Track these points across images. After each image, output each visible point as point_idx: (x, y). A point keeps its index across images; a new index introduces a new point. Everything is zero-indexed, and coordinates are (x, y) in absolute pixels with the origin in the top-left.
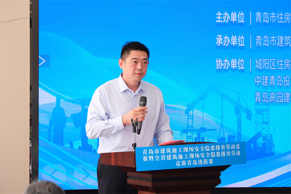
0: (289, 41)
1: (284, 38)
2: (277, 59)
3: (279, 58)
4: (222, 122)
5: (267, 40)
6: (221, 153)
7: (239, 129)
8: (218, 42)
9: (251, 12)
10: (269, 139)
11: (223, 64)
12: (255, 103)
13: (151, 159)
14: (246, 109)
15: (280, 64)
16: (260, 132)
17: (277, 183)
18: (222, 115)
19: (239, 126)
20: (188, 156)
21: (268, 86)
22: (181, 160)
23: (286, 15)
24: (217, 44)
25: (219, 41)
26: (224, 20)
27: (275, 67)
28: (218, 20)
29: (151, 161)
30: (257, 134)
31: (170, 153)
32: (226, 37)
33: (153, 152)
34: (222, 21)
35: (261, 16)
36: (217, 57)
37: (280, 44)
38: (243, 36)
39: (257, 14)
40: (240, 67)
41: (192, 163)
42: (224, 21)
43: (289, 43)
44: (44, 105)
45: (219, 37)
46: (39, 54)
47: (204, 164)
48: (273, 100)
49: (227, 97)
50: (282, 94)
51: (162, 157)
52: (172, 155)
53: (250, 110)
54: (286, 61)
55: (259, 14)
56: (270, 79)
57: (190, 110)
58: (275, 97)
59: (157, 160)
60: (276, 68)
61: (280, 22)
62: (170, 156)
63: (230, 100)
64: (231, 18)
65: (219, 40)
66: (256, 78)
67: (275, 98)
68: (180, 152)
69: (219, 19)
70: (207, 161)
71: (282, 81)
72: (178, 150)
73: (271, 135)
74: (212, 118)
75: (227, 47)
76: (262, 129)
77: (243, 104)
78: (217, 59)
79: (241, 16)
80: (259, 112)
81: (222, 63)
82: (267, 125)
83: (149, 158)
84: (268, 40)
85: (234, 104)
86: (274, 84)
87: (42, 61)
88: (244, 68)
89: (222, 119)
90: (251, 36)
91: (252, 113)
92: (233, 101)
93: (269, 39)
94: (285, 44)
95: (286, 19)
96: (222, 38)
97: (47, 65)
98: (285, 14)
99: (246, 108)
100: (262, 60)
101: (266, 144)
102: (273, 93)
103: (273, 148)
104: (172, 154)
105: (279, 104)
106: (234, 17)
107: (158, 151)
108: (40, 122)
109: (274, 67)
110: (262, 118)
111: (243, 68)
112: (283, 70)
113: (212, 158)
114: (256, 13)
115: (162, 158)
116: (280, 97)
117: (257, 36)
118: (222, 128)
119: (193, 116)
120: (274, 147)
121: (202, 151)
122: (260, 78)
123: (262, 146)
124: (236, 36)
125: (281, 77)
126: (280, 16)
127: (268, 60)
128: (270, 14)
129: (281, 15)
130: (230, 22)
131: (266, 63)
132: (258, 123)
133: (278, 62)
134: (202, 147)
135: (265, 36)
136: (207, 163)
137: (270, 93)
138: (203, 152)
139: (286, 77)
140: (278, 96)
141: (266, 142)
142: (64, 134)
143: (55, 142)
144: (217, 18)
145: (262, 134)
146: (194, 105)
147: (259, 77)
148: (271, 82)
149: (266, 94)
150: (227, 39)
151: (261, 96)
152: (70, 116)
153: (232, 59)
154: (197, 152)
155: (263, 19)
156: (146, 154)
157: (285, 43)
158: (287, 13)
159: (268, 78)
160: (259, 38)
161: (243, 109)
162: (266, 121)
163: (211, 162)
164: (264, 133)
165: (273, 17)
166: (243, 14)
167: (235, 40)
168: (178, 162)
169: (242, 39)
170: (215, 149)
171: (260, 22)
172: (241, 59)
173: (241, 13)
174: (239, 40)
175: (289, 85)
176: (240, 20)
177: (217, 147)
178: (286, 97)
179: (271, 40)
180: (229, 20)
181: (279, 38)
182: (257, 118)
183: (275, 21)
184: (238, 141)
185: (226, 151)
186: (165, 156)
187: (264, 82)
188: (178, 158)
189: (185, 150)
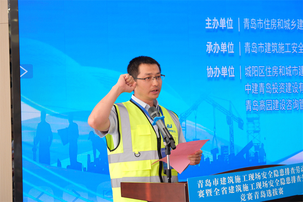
0: (276, 47)
1: (271, 44)
3: (267, 65)
4: (215, 132)
5: (256, 46)
6: (291, 179)
7: (232, 139)
8: (209, 49)
9: (239, 18)
10: (260, 148)
11: (214, 72)
12: (246, 112)
13: (209, 194)
14: (238, 118)
15: (269, 71)
16: (252, 141)
18: (215, 125)
19: (231, 136)
20: (255, 186)
21: (258, 94)
22: (246, 193)
23: (272, 21)
24: (207, 51)
25: (210, 48)
26: (213, 26)
27: (264, 75)
28: (208, 26)
29: (210, 197)
30: (249, 143)
31: (233, 183)
32: (216, 44)
33: (211, 183)
34: (211, 28)
35: (249, 22)
36: (208, 65)
37: (268, 50)
38: (232, 43)
39: (245, 21)
40: (231, 74)
41: (260, 195)
42: (213, 28)
43: (276, 50)
44: (27, 121)
45: (209, 44)
46: (20, 64)
47: (274, 195)
48: (263, 108)
49: (219, 106)
50: (271, 101)
51: (223, 189)
52: (235, 186)
53: (241, 119)
54: (274, 68)
55: (246, 21)
56: (259, 87)
57: (182, 121)
58: (265, 105)
59: (217, 195)
60: (264, 76)
61: (267, 28)
62: (233, 187)
63: (222, 109)
64: (220, 25)
65: (209, 47)
66: (246, 85)
68: (245, 181)
69: (209, 26)
70: (277, 191)
71: (271, 88)
72: (242, 179)
73: (262, 143)
74: (205, 129)
75: (217, 54)
76: (253, 138)
77: (234, 113)
78: (208, 66)
79: (230, 22)
80: (250, 120)
81: (212, 71)
82: (258, 134)
83: (206, 193)
84: (256, 47)
85: (226, 113)
86: (263, 91)
87: (24, 72)
88: (234, 76)
89: (215, 129)
90: (240, 42)
91: (243, 122)
92: (225, 110)
93: (258, 46)
94: (272, 51)
95: (272, 25)
96: (212, 45)
97: (29, 76)
98: (272, 20)
99: (238, 117)
100: (251, 67)
101: (258, 154)
102: (263, 100)
103: (265, 157)
104: (234, 185)
105: (269, 111)
106: (223, 23)
107: (218, 181)
108: (23, 140)
109: (263, 75)
110: (253, 127)
111: (233, 76)
112: (272, 77)
113: (282, 186)
114: (244, 19)
115: (223, 191)
116: (270, 104)
117: (245, 43)
118: (215, 138)
119: (185, 127)
120: (265, 156)
121: (271, 177)
122: (250, 85)
123: (254, 156)
124: (225, 43)
125: (270, 84)
126: (266, 23)
127: (257, 67)
128: (258, 20)
129: (268, 21)
130: (220, 29)
131: (255, 71)
132: (250, 132)
133: (266, 70)
134: (270, 171)
135: (253, 43)
136: (277, 194)
137: (260, 101)
138: (272, 179)
139: (274, 84)
140: (267, 103)
141: (258, 152)
142: (50, 153)
143: (41, 161)
144: (207, 24)
145: (253, 143)
146: (187, 116)
147: (249, 84)
148: (260, 90)
149: (256, 102)
150: (217, 46)
151: (251, 104)
152: (57, 132)
153: (223, 66)
154: (265, 180)
155: (251, 25)
156: (202, 187)
157: (272, 50)
158: (273, 19)
159: (257, 86)
160: (247, 45)
161: (235, 118)
162: (257, 129)
163: (281, 191)
164: (255, 142)
165: (260, 23)
166: (232, 20)
167: (225, 47)
168: (243, 196)
169: (232, 46)
170: (285, 173)
171: (248, 29)
172: (231, 67)
173: (229, 19)
174: (228, 47)
175: (278, 93)
176: (229, 26)
177: (286, 171)
178: (275, 105)
179: (259, 47)
180: (218, 27)
181: (267, 44)
182: (248, 127)
183: (262, 27)
184: (230, 151)
185: (296, 175)
186: (226, 188)
187: (254, 90)
188: (242, 191)
189: (250, 177)
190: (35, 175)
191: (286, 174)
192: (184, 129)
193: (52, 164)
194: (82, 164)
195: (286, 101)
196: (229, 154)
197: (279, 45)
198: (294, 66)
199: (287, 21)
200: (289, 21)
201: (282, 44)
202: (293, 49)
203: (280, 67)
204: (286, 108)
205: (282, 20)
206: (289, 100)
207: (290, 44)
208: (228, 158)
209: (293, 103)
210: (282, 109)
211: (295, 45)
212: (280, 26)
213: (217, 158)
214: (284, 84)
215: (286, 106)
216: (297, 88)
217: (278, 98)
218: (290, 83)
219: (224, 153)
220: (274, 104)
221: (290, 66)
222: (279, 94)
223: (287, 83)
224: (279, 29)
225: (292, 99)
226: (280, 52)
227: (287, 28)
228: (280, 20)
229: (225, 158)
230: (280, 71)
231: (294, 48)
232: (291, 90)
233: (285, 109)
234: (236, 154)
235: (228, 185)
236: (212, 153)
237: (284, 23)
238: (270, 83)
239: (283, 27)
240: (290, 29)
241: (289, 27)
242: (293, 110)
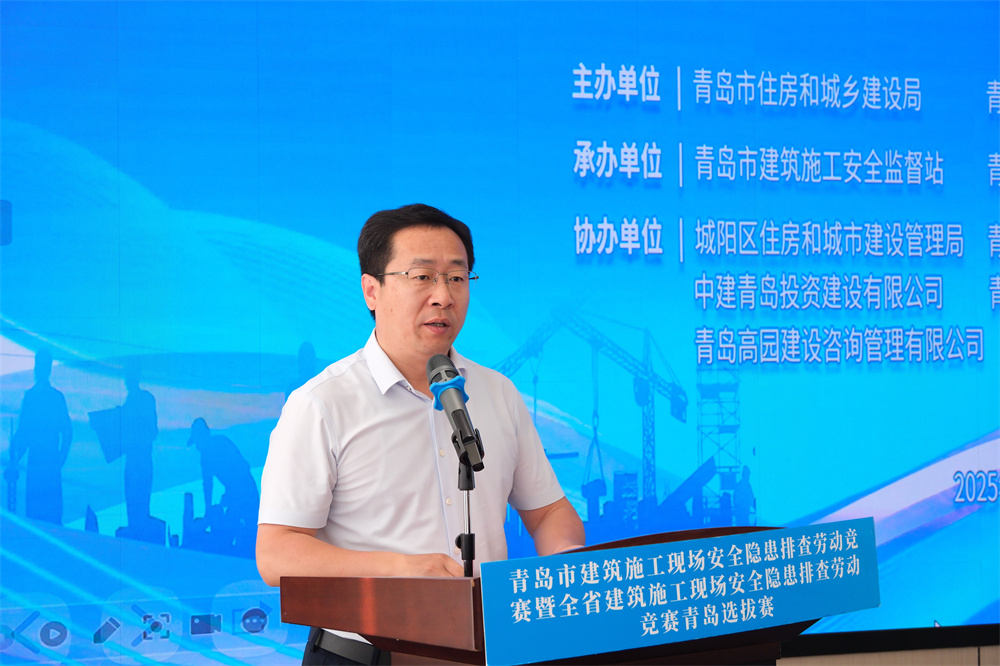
0: (793, 164)
1: (779, 153)
2: (761, 221)
3: (765, 219)
4: (595, 429)
5: (730, 158)
6: (798, 571)
7: (649, 452)
8: (581, 163)
9: (679, 68)
10: (738, 480)
11: (596, 237)
12: (695, 366)
13: (546, 612)
14: (670, 385)
15: (770, 237)
16: (712, 460)
18: (596, 405)
19: (648, 442)
20: (686, 590)
21: (735, 309)
22: (659, 610)
23: (784, 79)
24: (576, 170)
25: (585, 160)
26: (597, 90)
27: (756, 249)
28: (579, 91)
29: (547, 621)
30: (703, 465)
31: (620, 579)
32: (605, 149)
33: (551, 578)
34: (590, 96)
35: (711, 82)
36: (578, 215)
37: (768, 173)
38: (657, 147)
39: (697, 76)
40: (650, 246)
41: (701, 618)
42: (598, 96)
43: (796, 172)
45: (581, 148)
47: (744, 619)
48: (749, 354)
49: (610, 345)
50: (774, 334)
51: (588, 598)
52: (625, 590)
53: (681, 389)
54: (787, 229)
55: (703, 76)
56: (740, 287)
58: (755, 344)
59: (569, 614)
60: (756, 252)
61: (766, 103)
62: (617, 593)
63: (620, 357)
64: (618, 87)
65: (584, 158)
66: (697, 282)
67: (755, 347)
68: (656, 573)
69: (583, 89)
70: (753, 608)
71: (776, 292)
72: (648, 568)
73: (745, 467)
74: (562, 418)
75: (607, 181)
76: (716, 448)
77: (659, 369)
78: (578, 218)
79: (649, 80)
80: (709, 392)
81: (592, 234)
82: (733, 435)
83: (538, 608)
84: (733, 160)
85: (631, 368)
86: (752, 301)
88: (660, 251)
89: (596, 419)
90: (680, 144)
91: (686, 399)
92: (629, 359)
93: (737, 158)
94: (782, 174)
95: (785, 93)
96: (593, 152)
98: (782, 77)
99: (669, 381)
100: (716, 224)
101: (732, 499)
102: (750, 330)
103: (752, 510)
104: (624, 585)
105: (769, 365)
106: (628, 83)
107: (572, 573)
109: (753, 249)
110: (718, 414)
111: (658, 250)
112: (779, 258)
113: (770, 592)
115: (587, 603)
116: (771, 344)
117: (698, 148)
118: (595, 447)
120: (755, 506)
121: (735, 564)
122: (711, 282)
123: (718, 506)
124: (634, 144)
125: (773, 279)
126: (766, 85)
127: (733, 223)
128: (738, 76)
129: (770, 80)
130: (618, 100)
131: (728, 236)
132: (706, 430)
133: (763, 233)
134: (734, 546)
135: (723, 147)
136: (754, 617)
137: (740, 333)
138: (740, 570)
139: (787, 280)
140: (764, 340)
141: (732, 492)
142: (63, 486)
144: (577, 83)
145: (717, 465)
147: (707, 278)
148: (743, 296)
149: (728, 336)
150: (608, 154)
151: (713, 341)
152: (88, 418)
153: (625, 220)
154: (717, 572)
155: (717, 92)
156: (524, 590)
157: (783, 171)
158: (786, 74)
159: (733, 283)
160: (704, 153)
161: (660, 385)
162: (731, 421)
163: (767, 608)
164: (724, 461)
165: (746, 85)
166: (657, 74)
167: (633, 160)
168: (649, 618)
169: (655, 156)
170: (780, 553)
171: (707, 102)
172: (651, 222)
173: (649, 69)
174: (644, 157)
175: (798, 307)
176: (647, 93)
177: (783, 548)
178: (789, 345)
179: (742, 160)
180: (614, 93)
181: (766, 153)
182: (702, 415)
183: (752, 99)
184: (644, 490)
185: (815, 559)
186: (599, 595)
187: (723, 296)
188: (648, 603)
189: (673, 564)
191: (783, 557)
193: (68, 521)
194: (164, 523)
195: (822, 334)
196: (640, 499)
197: (805, 155)
198: (851, 225)
199: (829, 80)
200: (838, 81)
201: (813, 154)
202: (848, 171)
203: (806, 225)
204: (822, 354)
205: (816, 78)
206: (832, 332)
207: (838, 154)
208: (634, 510)
209: (846, 340)
210: (810, 360)
211: (854, 157)
212: (808, 98)
213: (601, 512)
214: (818, 279)
215: (823, 348)
216: (858, 292)
217: (799, 325)
218: (838, 279)
219: (624, 496)
220: (784, 341)
221: (837, 223)
222: (800, 313)
223: (826, 278)
224: (805, 105)
225: (841, 327)
226: (806, 177)
227: (830, 103)
228: (808, 78)
229: (626, 511)
230: (807, 238)
231: (852, 168)
232: (839, 299)
233: (819, 360)
234: (661, 498)
235: (603, 586)
236: (584, 495)
237: (821, 86)
238: (774, 276)
239: (816, 101)
240: (838, 106)
241: (835, 101)
242: (843, 362)
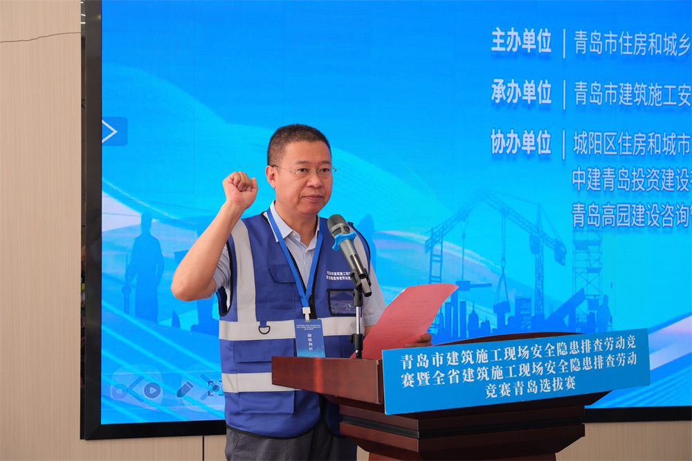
0: (643, 94)
1: (633, 87)
2: (619, 133)
3: (622, 131)
4: (503, 268)
5: (599, 90)
6: (593, 361)
7: (539, 284)
8: (496, 94)
9: (564, 30)
10: (600, 304)
11: (506, 143)
12: (572, 228)
13: (424, 381)
14: (554, 240)
15: (626, 143)
16: (582, 290)
17: (617, 400)
18: (504, 253)
19: (539, 278)
20: (516, 371)
21: (600, 191)
22: (498, 382)
23: (638, 37)
24: (493, 98)
25: (499, 92)
26: (508, 46)
27: (615, 151)
28: (496, 46)
29: (424, 387)
30: (576, 294)
31: (472, 362)
32: (512, 85)
33: (427, 361)
34: (503, 49)
35: (586, 39)
36: (494, 128)
37: (625, 100)
38: (549, 83)
39: (577, 35)
40: (542, 149)
41: (525, 388)
42: (508, 49)
43: (644, 99)
44: (113, 231)
45: (497, 84)
46: (103, 116)
47: (555, 390)
48: (609, 221)
49: (514, 214)
50: (627, 207)
51: (451, 374)
53: (562, 243)
54: (637, 137)
55: (581, 36)
56: (603, 176)
58: (614, 214)
59: (439, 383)
60: (616, 153)
61: (624, 53)
62: (471, 371)
63: (520, 221)
64: (522, 43)
65: (498, 91)
66: (574, 172)
67: (613, 216)
68: (496, 359)
69: (498, 45)
70: (561, 383)
71: (629, 179)
72: (491, 356)
73: (605, 295)
74: (481, 261)
75: (514, 105)
76: (586, 283)
77: (547, 229)
78: (493, 130)
79: (544, 38)
80: (581, 246)
81: (503, 141)
82: (597, 274)
83: (418, 379)
84: (600, 91)
85: (528, 229)
86: (612, 186)
87: (110, 132)
88: (549, 152)
89: (503, 262)
90: (564, 81)
91: (565, 250)
92: (527, 223)
93: (604, 90)
94: (635, 101)
95: (638, 46)
96: (505, 87)
97: (120, 140)
98: (636, 35)
99: (554, 238)
100: (588, 134)
101: (596, 316)
102: (610, 205)
103: (609, 324)
104: (475, 367)
105: (623, 228)
106: (529, 40)
107: (441, 358)
108: (104, 271)
109: (613, 151)
110: (587, 260)
111: (548, 151)
112: (632, 157)
113: (574, 374)
114: (576, 32)
115: (451, 377)
116: (625, 214)
117: (576, 83)
118: (503, 280)
119: (441, 256)
120: (611, 322)
121: (550, 355)
122: (584, 173)
123: (586, 321)
124: (533, 81)
125: (627, 171)
126: (625, 41)
127: (600, 134)
128: (605, 35)
129: (628, 37)
130: (522, 51)
131: (596, 142)
132: (579, 271)
133: (620, 140)
134: (549, 344)
135: (594, 83)
136: (562, 389)
137: (603, 207)
138: (552, 359)
139: (636, 171)
140: (620, 211)
141: (595, 312)
143: (139, 315)
144: (494, 41)
145: (586, 293)
146: (445, 232)
147: (581, 170)
148: (605, 182)
149: (595, 209)
150: (515, 87)
151: (584, 212)
152: (174, 255)
153: (526, 131)
154: (537, 360)
155: (591, 46)
156: (410, 367)
157: (635, 99)
158: (639, 33)
159: (599, 173)
160: (581, 87)
161: (547, 241)
162: (596, 265)
163: (571, 384)
164: (590, 291)
165: (611, 41)
166: (549, 34)
167: (532, 91)
168: (491, 387)
169: (547, 89)
170: (580, 350)
171: (584, 53)
172: (543, 133)
173: (544, 31)
174: (539, 90)
175: (644, 190)
176: (542, 47)
177: (583, 346)
178: (637, 215)
179: (607, 92)
180: (520, 47)
181: (624, 86)
182: (576, 260)
183: (614, 50)
184: (536, 309)
185: (605, 354)
186: (458, 372)
187: (592, 182)
188: (490, 378)
189: (508, 354)
190: (128, 342)
191: (583, 352)
192: (439, 259)
193: (161, 321)
195: (660, 208)
196: (533, 315)
197: (651, 88)
198: (682, 135)
199: (669, 37)
200: (676, 37)
201: (657, 87)
202: (681, 98)
203: (651, 135)
204: (660, 222)
205: (660, 36)
206: (667, 207)
207: (675, 87)
208: (529, 322)
209: (677, 212)
210: (652, 225)
211: (686, 89)
212: (654, 49)
213: (506, 323)
214: (658, 171)
215: (661, 217)
216: (687, 180)
217: (645, 202)
218: (672, 171)
219: (522, 313)
220: (634, 212)
221: (673, 133)
222: (646, 193)
223: (664, 170)
224: (652, 54)
225: (674, 204)
226: (651, 103)
227: (670, 53)
228: (654, 36)
229: (523, 322)
230: (651, 144)
231: (684, 97)
232: (673, 184)
233: (658, 225)
234: (547, 315)
235: (461, 367)
236: (495, 311)
237: (663, 41)
238: (628, 169)
239: (660, 51)
240: (675, 54)
241: (673, 51)
242: (675, 227)
